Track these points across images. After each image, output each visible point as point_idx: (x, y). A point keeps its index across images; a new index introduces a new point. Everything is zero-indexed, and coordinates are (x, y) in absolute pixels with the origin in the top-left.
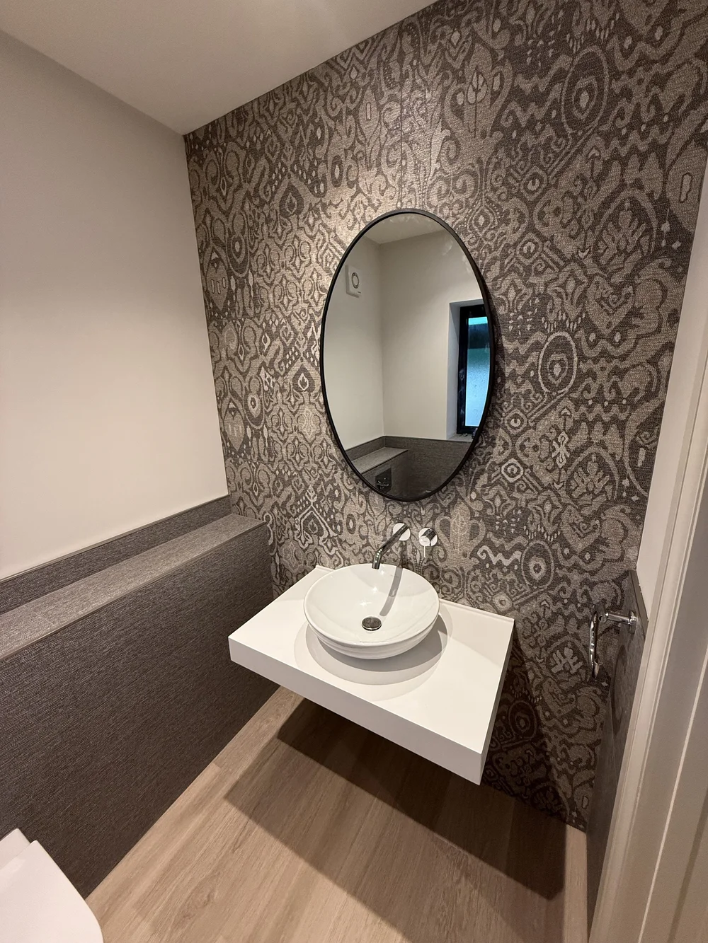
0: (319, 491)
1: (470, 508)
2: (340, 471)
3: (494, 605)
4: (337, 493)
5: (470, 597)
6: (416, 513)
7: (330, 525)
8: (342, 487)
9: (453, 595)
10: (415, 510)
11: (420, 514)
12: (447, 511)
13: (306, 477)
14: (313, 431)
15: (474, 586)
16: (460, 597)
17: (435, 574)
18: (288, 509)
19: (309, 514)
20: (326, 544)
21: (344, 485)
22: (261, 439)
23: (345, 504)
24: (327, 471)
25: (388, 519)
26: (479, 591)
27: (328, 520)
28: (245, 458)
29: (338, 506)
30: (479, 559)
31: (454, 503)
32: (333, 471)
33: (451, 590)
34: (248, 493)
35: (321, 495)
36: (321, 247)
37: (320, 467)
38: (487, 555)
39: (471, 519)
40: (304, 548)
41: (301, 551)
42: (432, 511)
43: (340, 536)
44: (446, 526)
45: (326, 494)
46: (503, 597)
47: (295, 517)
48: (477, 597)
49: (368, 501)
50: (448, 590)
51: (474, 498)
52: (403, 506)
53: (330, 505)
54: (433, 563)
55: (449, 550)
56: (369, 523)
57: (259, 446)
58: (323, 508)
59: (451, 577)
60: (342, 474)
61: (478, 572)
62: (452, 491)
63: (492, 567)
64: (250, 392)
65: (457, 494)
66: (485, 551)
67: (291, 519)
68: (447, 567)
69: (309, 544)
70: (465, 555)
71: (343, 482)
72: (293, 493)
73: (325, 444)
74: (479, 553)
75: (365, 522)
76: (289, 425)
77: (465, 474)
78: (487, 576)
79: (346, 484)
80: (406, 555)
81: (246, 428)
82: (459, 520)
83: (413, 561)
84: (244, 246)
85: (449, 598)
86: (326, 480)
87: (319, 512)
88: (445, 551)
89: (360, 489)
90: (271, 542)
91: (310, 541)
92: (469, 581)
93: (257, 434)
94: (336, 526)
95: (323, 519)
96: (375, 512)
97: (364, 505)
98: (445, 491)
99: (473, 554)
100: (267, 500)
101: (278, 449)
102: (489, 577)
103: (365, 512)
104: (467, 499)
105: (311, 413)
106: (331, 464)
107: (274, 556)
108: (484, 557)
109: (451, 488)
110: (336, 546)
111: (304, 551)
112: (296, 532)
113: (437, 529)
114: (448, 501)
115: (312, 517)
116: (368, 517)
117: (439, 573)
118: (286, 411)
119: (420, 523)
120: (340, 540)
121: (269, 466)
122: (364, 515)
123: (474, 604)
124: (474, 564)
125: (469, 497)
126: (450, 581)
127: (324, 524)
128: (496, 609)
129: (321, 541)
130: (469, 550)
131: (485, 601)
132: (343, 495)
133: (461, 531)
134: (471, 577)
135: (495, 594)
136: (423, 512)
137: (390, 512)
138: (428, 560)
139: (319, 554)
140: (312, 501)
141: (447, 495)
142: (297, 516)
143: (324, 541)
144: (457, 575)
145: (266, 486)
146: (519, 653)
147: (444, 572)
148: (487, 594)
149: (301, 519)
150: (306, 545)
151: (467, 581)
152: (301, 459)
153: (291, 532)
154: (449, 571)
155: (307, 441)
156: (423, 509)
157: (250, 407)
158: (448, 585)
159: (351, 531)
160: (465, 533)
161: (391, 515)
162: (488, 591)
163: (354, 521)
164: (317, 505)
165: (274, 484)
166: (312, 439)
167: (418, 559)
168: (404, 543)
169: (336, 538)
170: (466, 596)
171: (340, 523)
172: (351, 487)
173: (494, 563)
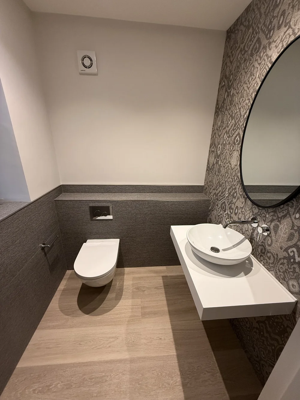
0: (229, 192)
1: (293, 222)
2: (239, 185)
3: (288, 285)
4: (235, 195)
5: (276, 273)
6: (264, 215)
7: (229, 208)
8: (238, 192)
9: (268, 266)
10: (264, 213)
11: (265, 216)
12: (279, 220)
13: (227, 184)
14: (235, 163)
15: (281, 268)
16: (272, 269)
17: (263, 251)
18: (218, 196)
19: (224, 201)
20: (226, 216)
21: (239, 191)
22: (218, 165)
23: (237, 201)
24: (235, 183)
25: (251, 214)
26: (283, 272)
27: (229, 206)
28: (211, 172)
29: (234, 200)
30: (288, 254)
31: (284, 216)
32: (237, 184)
33: (268, 263)
34: (209, 186)
35: (230, 194)
36: (262, 68)
37: (233, 181)
38: (294, 254)
39: (291, 229)
40: (219, 215)
41: (217, 216)
42: (272, 217)
43: (231, 215)
44: (276, 228)
45: (232, 194)
46: (295, 284)
47: (219, 201)
48: (281, 275)
49: (245, 202)
50: (267, 263)
51: (297, 217)
52: (259, 209)
53: (232, 200)
54: (264, 245)
55: (274, 242)
56: (243, 213)
57: (216, 167)
58: (229, 200)
59: (270, 256)
60: (239, 186)
61: (285, 261)
62: (286, 209)
63: (294, 262)
64: (220, 144)
65: (288, 213)
66: (293, 251)
67: (218, 201)
68: (270, 250)
69: (221, 214)
70: (281, 248)
71: (239, 190)
72: (221, 191)
73: (237, 171)
74: (289, 251)
75: (242, 212)
76: (227, 160)
77: (296, 201)
78: (290, 266)
79: (240, 191)
80: (253, 235)
81: (215, 159)
82: (285, 227)
83: (255, 239)
84: (233, 77)
85: (266, 267)
86: (233, 187)
87: (227, 201)
88: (272, 241)
89: (244, 195)
90: (210, 208)
91: (221, 213)
92: (279, 264)
93: (217, 163)
94: (231, 209)
95: (227, 205)
96: (247, 208)
97: (244, 204)
98: (282, 208)
99: (286, 250)
100: (213, 191)
101: (221, 170)
102: (291, 268)
103: (243, 207)
104: (293, 217)
105: (236, 155)
106: (237, 180)
107: (209, 214)
108: (292, 254)
109: (286, 207)
110: (229, 219)
111: (219, 216)
112: (218, 207)
113: (272, 227)
114: (282, 214)
115: (224, 202)
116: (243, 210)
117: (265, 251)
118: (228, 153)
119: (264, 221)
120: (231, 217)
121: (217, 177)
122: (242, 208)
123: (278, 278)
124: (285, 255)
125: (294, 216)
126: (269, 258)
127: (227, 207)
128: (289, 288)
129: (224, 214)
130: (284, 246)
131: (284, 279)
132: (237, 196)
133: (284, 233)
134: (281, 262)
135: (291, 279)
136: (267, 216)
137: (253, 211)
138: (262, 242)
139: (223, 220)
140: (226, 196)
141: (283, 211)
142: (220, 201)
143: (225, 215)
144: (274, 257)
145: (214, 185)
146: (294, 321)
147: (268, 252)
148: (287, 276)
149: (221, 202)
150: (220, 214)
151: (278, 262)
152: (227, 176)
153: (216, 206)
154: (270, 252)
155: (231, 168)
156: (268, 215)
157: (218, 151)
158: (268, 260)
159: (236, 214)
160: (286, 236)
161: (253, 212)
162: (287, 275)
163: (238, 210)
164: (227, 198)
165: (217, 185)
166: (233, 167)
167: (258, 239)
168: (254, 229)
169: (230, 215)
170: (275, 270)
171: (233, 209)
172: (241, 193)
173: (297, 261)
